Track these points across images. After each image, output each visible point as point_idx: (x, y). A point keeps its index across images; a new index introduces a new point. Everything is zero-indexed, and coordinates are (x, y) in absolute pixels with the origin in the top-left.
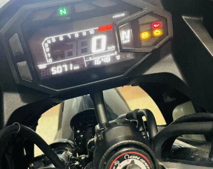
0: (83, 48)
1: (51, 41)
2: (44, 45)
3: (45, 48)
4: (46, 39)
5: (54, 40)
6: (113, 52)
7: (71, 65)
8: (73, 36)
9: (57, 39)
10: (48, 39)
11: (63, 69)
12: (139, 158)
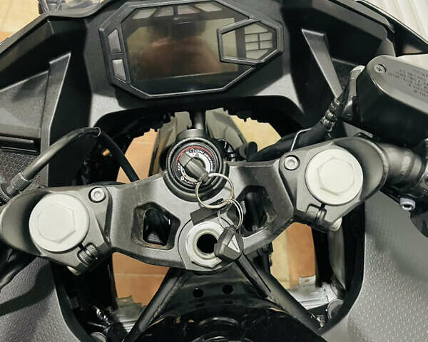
12: (203, 153)
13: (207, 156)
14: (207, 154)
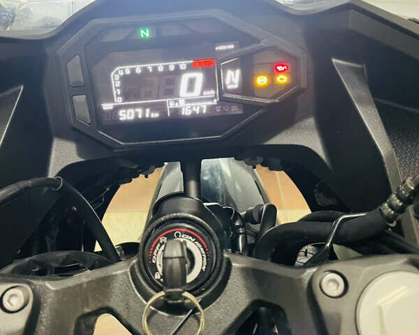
0: (168, 87)
1: (124, 71)
2: (114, 77)
3: (115, 81)
4: (118, 68)
5: (128, 72)
6: (212, 99)
7: (148, 110)
8: (155, 68)
9: (133, 70)
10: (120, 69)
11: (136, 114)
12: (194, 240)
13: (200, 246)
14: (200, 242)
